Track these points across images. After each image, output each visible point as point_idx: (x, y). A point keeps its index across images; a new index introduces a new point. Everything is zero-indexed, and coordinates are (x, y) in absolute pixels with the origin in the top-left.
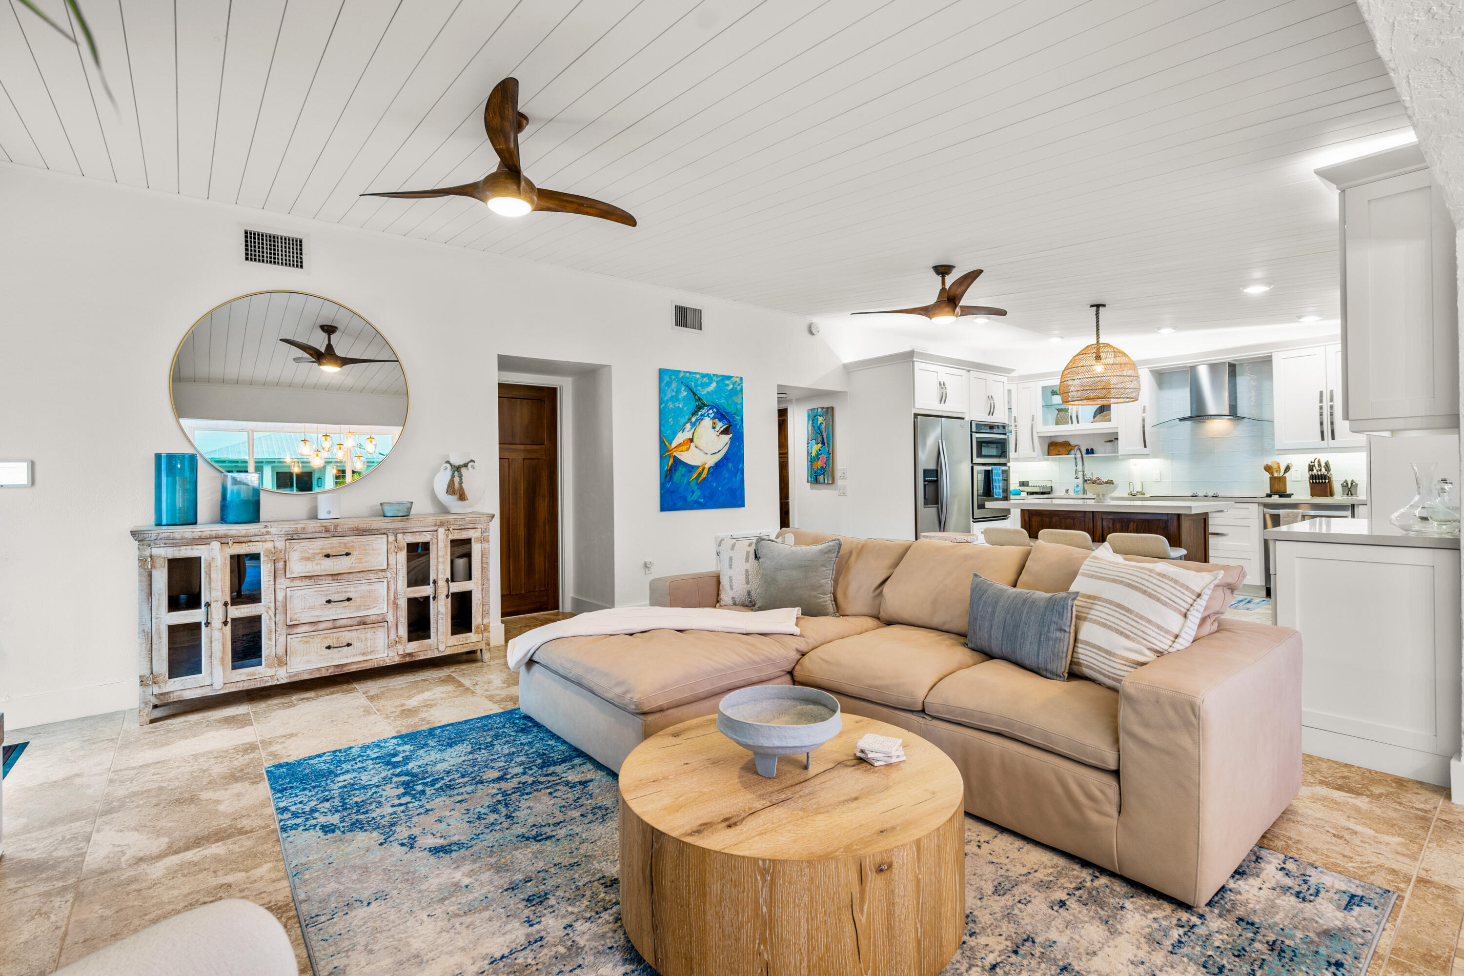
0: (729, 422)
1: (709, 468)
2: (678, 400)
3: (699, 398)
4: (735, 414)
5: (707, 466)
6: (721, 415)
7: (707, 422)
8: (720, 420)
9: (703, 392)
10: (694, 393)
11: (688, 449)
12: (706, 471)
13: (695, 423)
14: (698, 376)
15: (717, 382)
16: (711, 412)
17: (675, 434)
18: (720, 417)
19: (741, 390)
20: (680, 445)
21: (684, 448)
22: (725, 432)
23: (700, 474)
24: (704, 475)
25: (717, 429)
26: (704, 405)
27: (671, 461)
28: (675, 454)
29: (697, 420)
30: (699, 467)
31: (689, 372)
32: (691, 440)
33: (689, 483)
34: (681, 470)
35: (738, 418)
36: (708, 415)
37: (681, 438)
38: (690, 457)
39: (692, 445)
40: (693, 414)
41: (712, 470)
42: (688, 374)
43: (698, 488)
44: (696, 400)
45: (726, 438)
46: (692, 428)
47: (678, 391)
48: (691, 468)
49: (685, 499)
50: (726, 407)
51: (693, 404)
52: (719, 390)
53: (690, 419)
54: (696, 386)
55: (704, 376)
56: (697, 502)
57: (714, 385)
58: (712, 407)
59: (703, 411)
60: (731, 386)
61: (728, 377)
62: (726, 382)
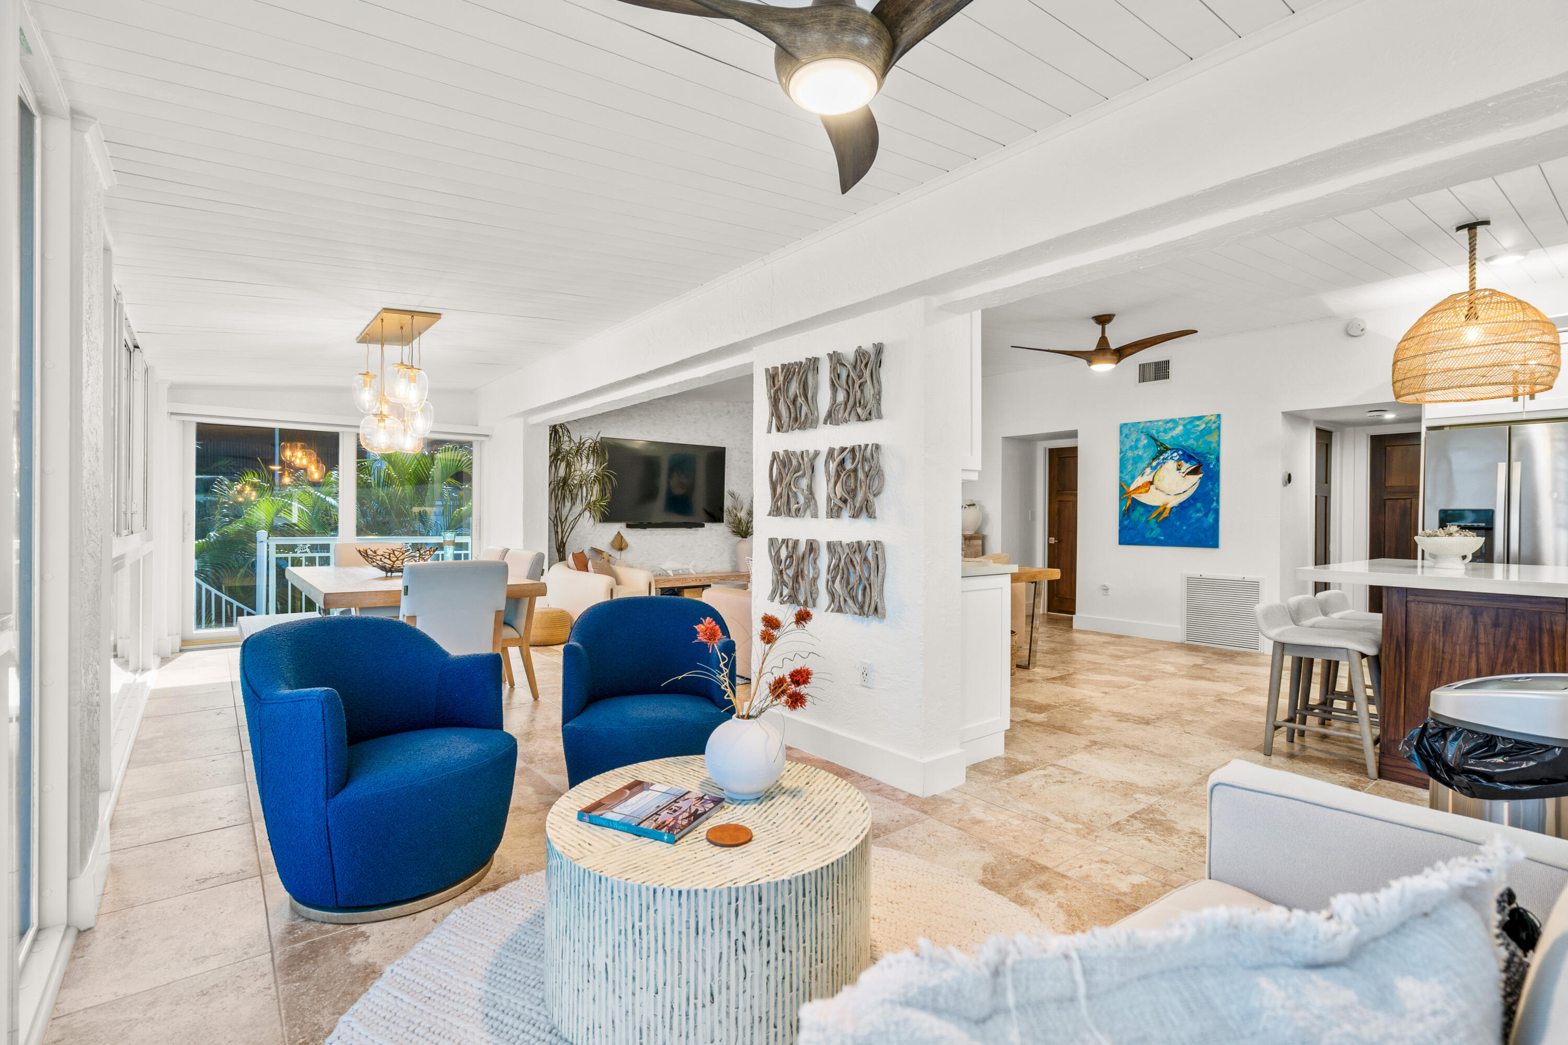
0: (1199, 462)
1: (1172, 508)
2: (1137, 448)
3: (1161, 443)
4: (1207, 453)
5: (1169, 506)
6: (1188, 456)
7: (1171, 465)
8: (1186, 462)
9: (1165, 438)
10: (1155, 440)
11: (1147, 491)
12: (1167, 511)
13: (1156, 467)
14: (1160, 423)
15: (1184, 426)
16: (1175, 454)
17: (1133, 478)
18: (1186, 458)
19: (1219, 428)
20: (1139, 488)
21: (1143, 490)
22: (1194, 472)
23: (1160, 514)
24: (1166, 514)
25: (1182, 471)
26: (1167, 449)
27: (1129, 502)
28: (1133, 496)
29: (1158, 464)
30: (1158, 507)
31: (1150, 422)
32: (1151, 483)
33: (1147, 522)
34: (1140, 510)
35: (1213, 457)
36: (1172, 458)
37: (1139, 481)
38: (1150, 498)
39: (1152, 487)
40: (1154, 459)
41: (1174, 510)
42: (1149, 424)
43: (1158, 527)
44: (1158, 446)
45: (1196, 479)
46: (1151, 472)
47: (1137, 441)
48: (1149, 508)
49: (1143, 535)
50: (1195, 447)
51: (1153, 451)
52: (1187, 433)
53: (1151, 464)
54: (1158, 432)
55: (1167, 422)
56: (1155, 539)
57: (1180, 429)
58: (1177, 450)
59: (1165, 455)
60: (1203, 426)
61: (1199, 418)
62: (1198, 423)
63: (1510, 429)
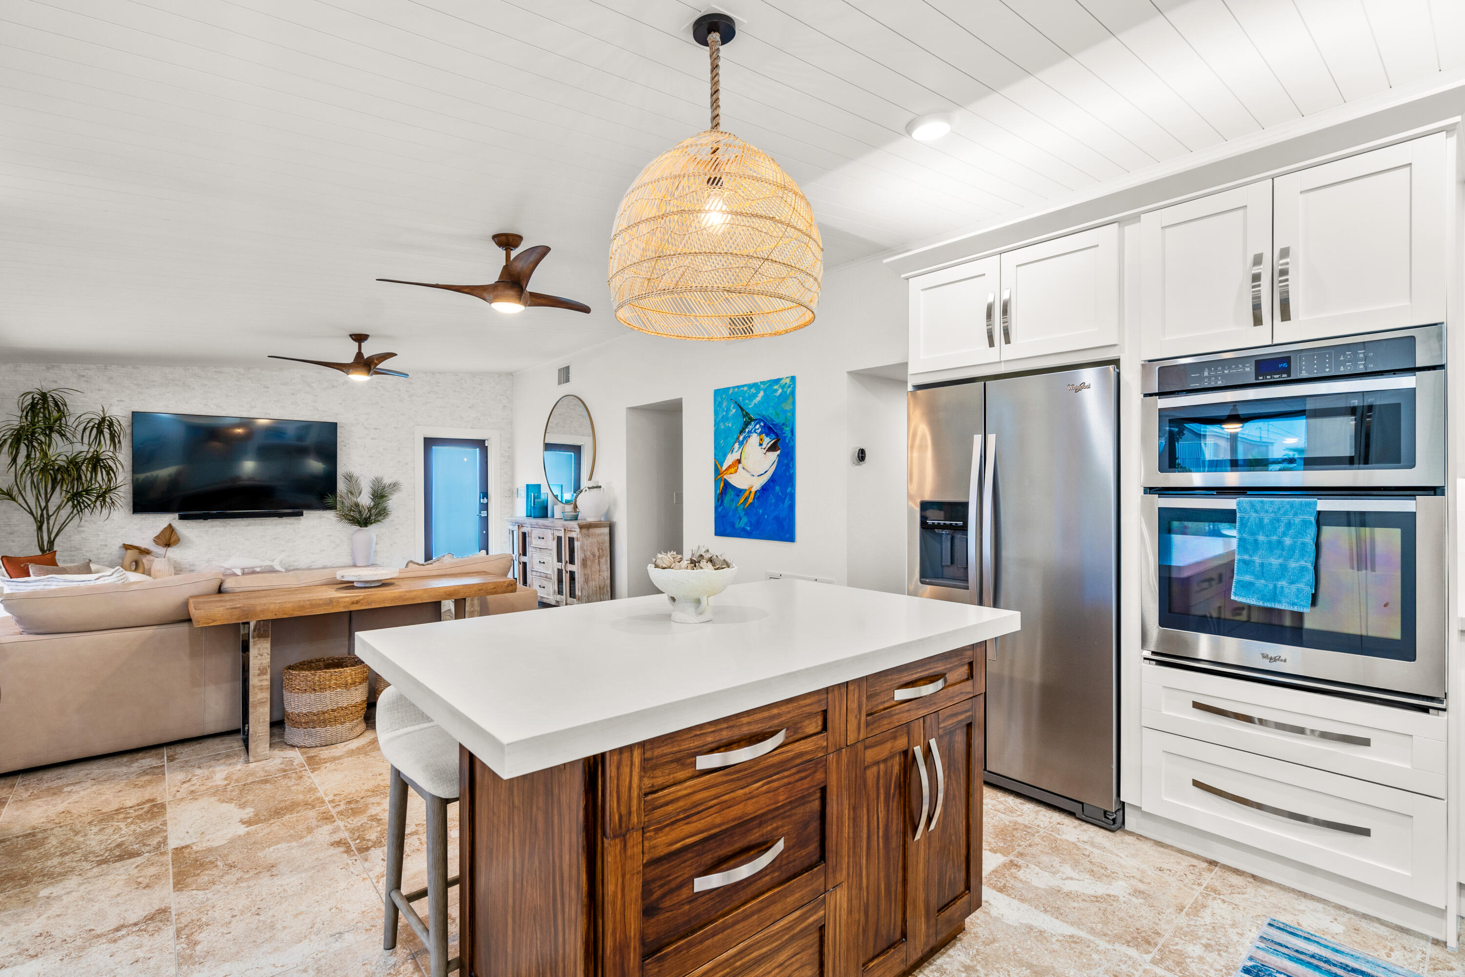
0: (777, 435)
2: (727, 420)
3: (746, 413)
4: (783, 424)
5: (754, 490)
6: (769, 429)
7: (754, 439)
8: (767, 436)
9: (750, 406)
10: (742, 409)
11: (736, 471)
12: (752, 496)
13: (743, 441)
14: (745, 389)
15: (765, 391)
16: (758, 426)
18: (767, 431)
19: (793, 393)
20: (729, 467)
21: (733, 470)
22: (772, 448)
23: (747, 499)
24: (750, 500)
25: (764, 446)
26: (751, 420)
27: (722, 485)
28: (725, 477)
29: (745, 438)
30: (745, 490)
31: (738, 387)
32: (739, 461)
33: (736, 508)
34: (730, 494)
35: (787, 429)
36: (755, 431)
37: (730, 459)
38: (739, 480)
39: (740, 466)
40: (741, 432)
41: (758, 494)
42: (736, 390)
43: (745, 514)
44: (744, 416)
45: (774, 456)
46: (739, 448)
47: (728, 410)
48: (739, 492)
49: (734, 525)
50: (773, 417)
51: (742, 420)
52: (766, 398)
53: (738, 438)
54: (744, 400)
55: (751, 386)
56: (744, 529)
57: (761, 394)
58: (758, 421)
59: (750, 427)
60: (780, 391)
61: (777, 381)
62: (776, 387)
63: (985, 384)
